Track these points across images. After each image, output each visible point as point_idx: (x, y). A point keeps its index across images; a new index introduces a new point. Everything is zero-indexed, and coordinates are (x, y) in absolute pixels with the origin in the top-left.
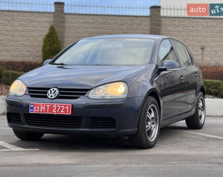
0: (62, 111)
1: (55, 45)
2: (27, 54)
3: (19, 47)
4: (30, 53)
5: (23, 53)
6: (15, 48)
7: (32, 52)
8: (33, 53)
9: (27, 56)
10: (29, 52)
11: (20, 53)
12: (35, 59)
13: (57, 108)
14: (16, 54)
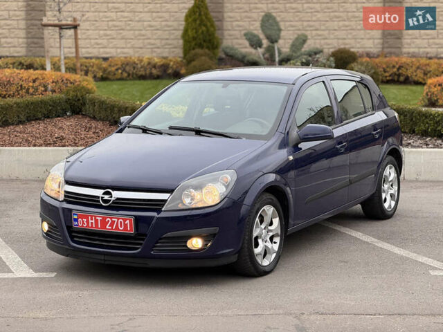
1: (204, 28)
2: (158, 42)
3: (143, 32)
4: (164, 42)
5: (152, 41)
6: (137, 32)
7: (167, 39)
8: (169, 42)
9: (158, 48)
10: (162, 39)
11: (146, 41)
12: (173, 52)
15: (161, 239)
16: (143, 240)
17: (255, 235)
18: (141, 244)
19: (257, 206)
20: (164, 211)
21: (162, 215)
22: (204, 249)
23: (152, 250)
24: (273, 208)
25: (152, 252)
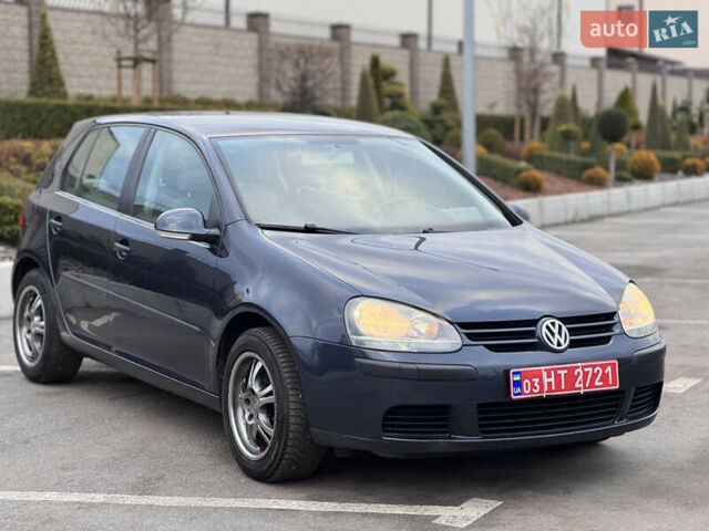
0: (597, 383)
13: (586, 374)
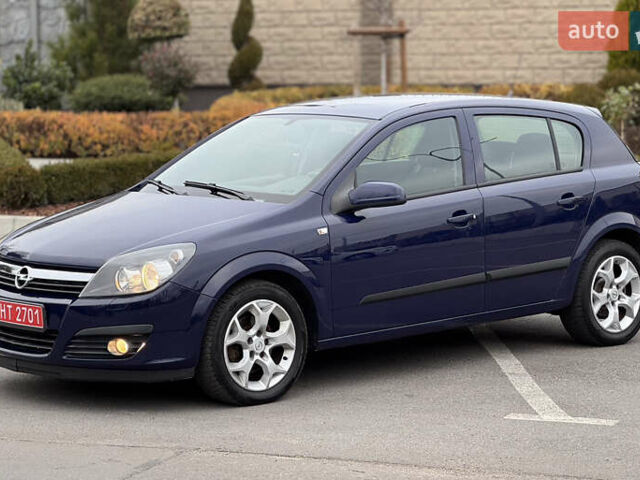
14: (543, 60)
15: (75, 338)
16: (53, 338)
17: (228, 341)
18: (50, 345)
19: (234, 299)
20: (83, 298)
21: (78, 303)
22: (131, 355)
23: (65, 354)
24: (275, 304)
25: (64, 357)
